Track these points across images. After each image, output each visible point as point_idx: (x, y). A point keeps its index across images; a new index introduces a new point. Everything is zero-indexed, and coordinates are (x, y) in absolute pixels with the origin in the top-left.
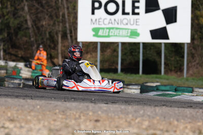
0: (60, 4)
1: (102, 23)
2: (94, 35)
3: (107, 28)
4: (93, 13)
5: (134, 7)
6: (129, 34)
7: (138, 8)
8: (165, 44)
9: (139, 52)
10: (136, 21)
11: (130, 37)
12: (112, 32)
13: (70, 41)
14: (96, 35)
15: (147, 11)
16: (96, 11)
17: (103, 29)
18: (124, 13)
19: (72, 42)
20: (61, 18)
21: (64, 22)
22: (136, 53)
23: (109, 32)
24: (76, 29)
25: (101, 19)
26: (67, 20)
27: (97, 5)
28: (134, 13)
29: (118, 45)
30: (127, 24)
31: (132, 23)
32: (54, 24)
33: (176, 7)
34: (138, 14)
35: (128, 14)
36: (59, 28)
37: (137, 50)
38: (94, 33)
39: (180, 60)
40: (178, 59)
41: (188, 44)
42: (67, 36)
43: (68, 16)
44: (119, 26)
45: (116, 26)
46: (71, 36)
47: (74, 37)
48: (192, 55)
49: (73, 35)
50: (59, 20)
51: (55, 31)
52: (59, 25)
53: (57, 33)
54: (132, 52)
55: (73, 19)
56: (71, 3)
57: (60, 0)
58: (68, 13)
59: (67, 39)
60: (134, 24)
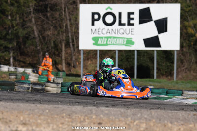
0: (63, 16)
1: (101, 33)
2: (94, 44)
3: (105, 38)
4: (93, 24)
5: (129, 19)
6: (125, 43)
7: (133, 19)
8: (157, 51)
9: (134, 59)
10: (131, 31)
11: (125, 45)
12: (110, 41)
13: (72, 49)
14: (96, 44)
15: (141, 22)
16: (95, 22)
17: (102, 38)
18: (120, 24)
19: (74, 50)
20: (64, 28)
21: (67, 32)
22: (132, 60)
23: (107, 41)
24: (77, 38)
25: (100, 29)
26: (70, 30)
27: (96, 17)
28: (129, 24)
29: (115, 53)
30: (123, 34)
31: (127, 33)
32: (58, 33)
33: (167, 18)
34: (133, 24)
36: (62, 37)
37: (133, 57)
38: (94, 42)
39: (171, 66)
40: (169, 64)
41: (177, 51)
42: (69, 45)
43: (71, 27)
44: (116, 36)
45: (113, 35)
46: (73, 45)
47: (76, 46)
48: (181, 61)
49: (75, 43)
50: (62, 30)
51: (59, 40)
52: (62, 34)
53: (61, 42)
54: (128, 58)
55: (75, 29)
56: (73, 15)
57: (63, 13)
58: (71, 24)
59: (70, 47)
60: (129, 34)
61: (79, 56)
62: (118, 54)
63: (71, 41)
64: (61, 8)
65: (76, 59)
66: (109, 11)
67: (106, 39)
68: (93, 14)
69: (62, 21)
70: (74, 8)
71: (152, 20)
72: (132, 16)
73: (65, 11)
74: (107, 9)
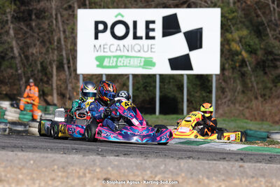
0: (54, 27)
1: (108, 50)
2: (98, 66)
3: (114, 57)
4: (96, 38)
5: (148, 30)
6: (142, 64)
7: (153, 30)
8: (188, 75)
9: (155, 87)
10: (151, 48)
11: (143, 68)
12: (120, 62)
13: (67, 73)
14: (101, 66)
15: (165, 34)
16: (100, 35)
17: (110, 57)
18: (135, 37)
19: (70, 75)
20: (56, 43)
21: (59, 49)
22: (151, 88)
23: (117, 62)
24: (75, 58)
25: (106, 45)
26: (64, 47)
27: (101, 27)
28: (148, 37)
29: (128, 78)
30: (139, 51)
31: (146, 50)
32: (48, 51)
33: (201, 28)
34: (153, 38)
35: (141, 38)
36: (53, 57)
37: (153, 84)
38: (98, 63)
39: (207, 96)
40: (204, 94)
41: (216, 75)
42: (63, 67)
43: (65, 41)
44: (130, 54)
46: (69, 67)
47: (72, 69)
48: (222, 90)
49: (72, 65)
50: (53, 47)
51: (49, 60)
52: (53, 53)
53: (51, 64)
54: (146, 86)
55: (71, 45)
56: (68, 24)
57: (54, 22)
58: (65, 38)
59: (64, 70)
60: (147, 51)
61: (77, 83)
62: (133, 80)
63: (65, 61)
64: (51, 14)
65: (73, 88)
66: (119, 18)
67: (115, 59)
68: (97, 23)
69: (52, 34)
70: (70, 15)
71: (180, 32)
72: (151, 26)
73: (56, 19)
74: (116, 16)
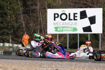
0: (38, 16)
2: (55, 31)
3: (62, 27)
4: (55, 20)
5: (74, 17)
6: (72, 30)
7: (76, 17)
8: (90, 34)
9: (77, 39)
10: (76, 24)
13: (43, 34)
14: (56, 30)
15: (81, 18)
17: (60, 27)
18: (70, 19)
19: (45, 34)
20: (39, 22)
21: (40, 24)
22: (76, 39)
23: (63, 29)
24: (46, 28)
25: (58, 22)
26: (42, 23)
27: (56, 16)
28: (74, 19)
29: (67, 35)
30: (71, 25)
31: (74, 24)
32: (36, 25)
33: (95, 16)
34: (77, 20)
35: (72, 20)
36: (38, 27)
37: (77, 38)
38: (55, 30)
39: (98, 42)
40: (96, 41)
41: (101, 34)
42: (42, 31)
43: (43, 21)
44: (68, 26)
45: (66, 26)
46: (44, 31)
47: (45, 32)
48: (103, 40)
49: (45, 30)
50: (38, 24)
51: (36, 29)
54: (74, 38)
55: (45, 23)
56: (44, 15)
57: (38, 14)
59: (42, 32)
62: (69, 36)
63: (43, 29)
64: (37, 11)
66: (63, 12)
67: (62, 28)
68: (55, 14)
69: (38, 18)
70: (44, 11)
71: (87, 17)
72: (76, 15)
74: (62, 12)
